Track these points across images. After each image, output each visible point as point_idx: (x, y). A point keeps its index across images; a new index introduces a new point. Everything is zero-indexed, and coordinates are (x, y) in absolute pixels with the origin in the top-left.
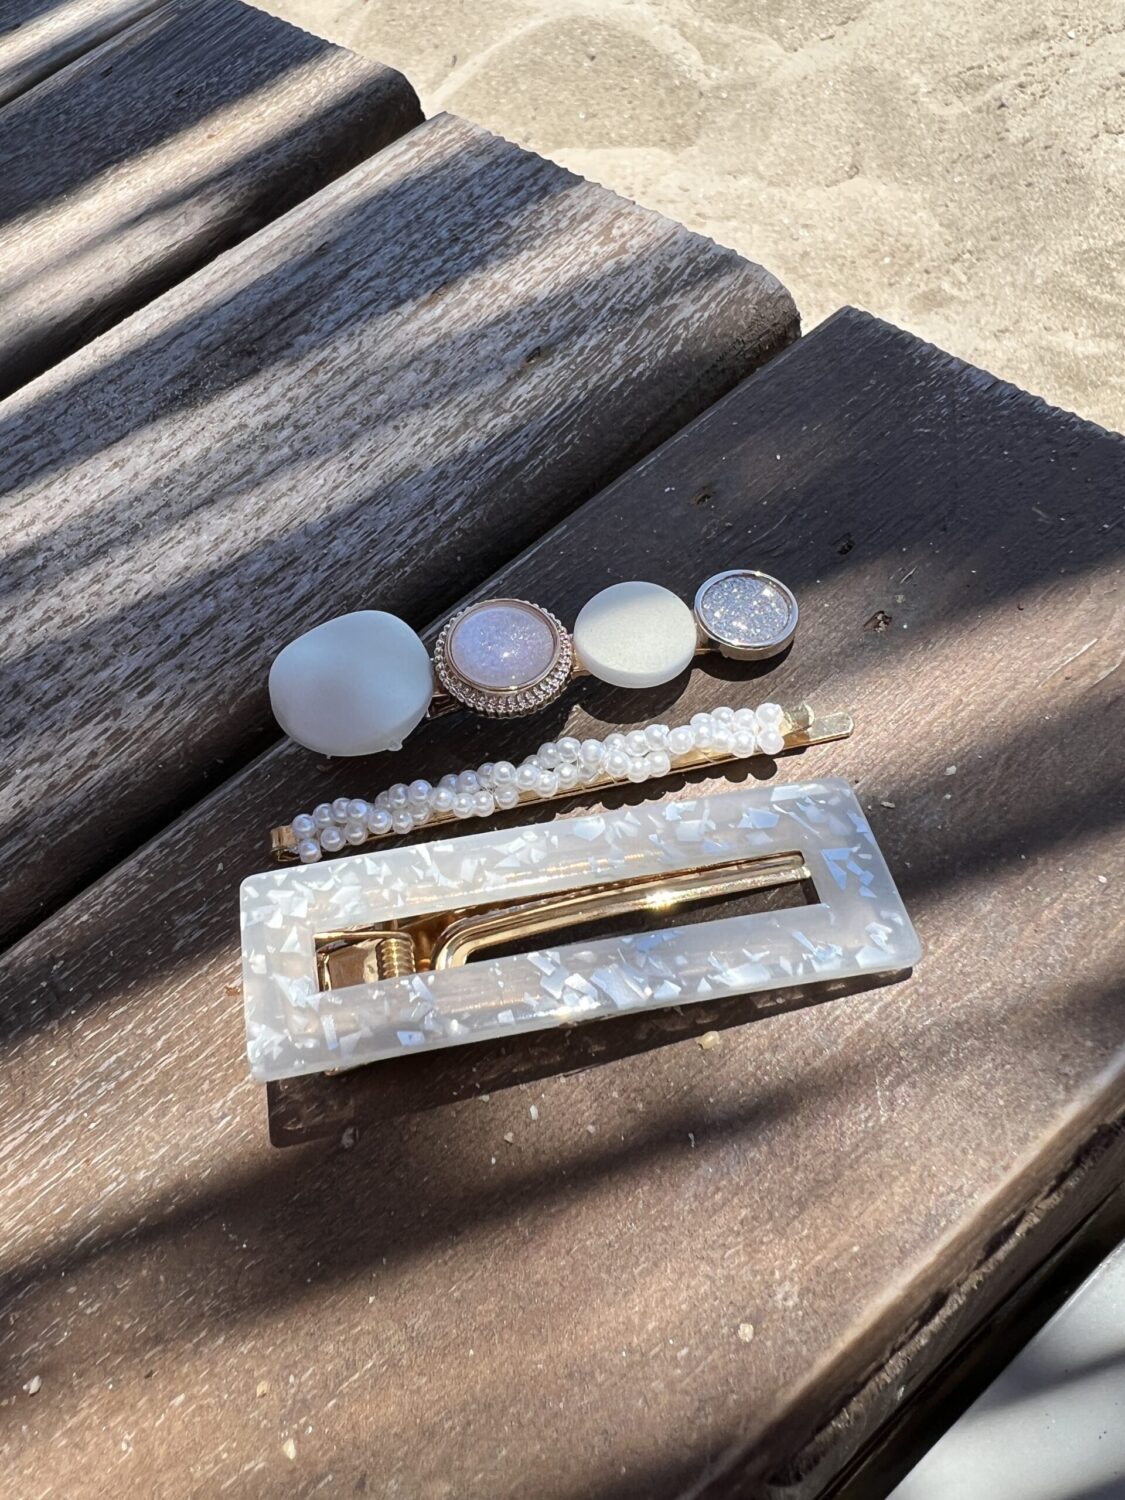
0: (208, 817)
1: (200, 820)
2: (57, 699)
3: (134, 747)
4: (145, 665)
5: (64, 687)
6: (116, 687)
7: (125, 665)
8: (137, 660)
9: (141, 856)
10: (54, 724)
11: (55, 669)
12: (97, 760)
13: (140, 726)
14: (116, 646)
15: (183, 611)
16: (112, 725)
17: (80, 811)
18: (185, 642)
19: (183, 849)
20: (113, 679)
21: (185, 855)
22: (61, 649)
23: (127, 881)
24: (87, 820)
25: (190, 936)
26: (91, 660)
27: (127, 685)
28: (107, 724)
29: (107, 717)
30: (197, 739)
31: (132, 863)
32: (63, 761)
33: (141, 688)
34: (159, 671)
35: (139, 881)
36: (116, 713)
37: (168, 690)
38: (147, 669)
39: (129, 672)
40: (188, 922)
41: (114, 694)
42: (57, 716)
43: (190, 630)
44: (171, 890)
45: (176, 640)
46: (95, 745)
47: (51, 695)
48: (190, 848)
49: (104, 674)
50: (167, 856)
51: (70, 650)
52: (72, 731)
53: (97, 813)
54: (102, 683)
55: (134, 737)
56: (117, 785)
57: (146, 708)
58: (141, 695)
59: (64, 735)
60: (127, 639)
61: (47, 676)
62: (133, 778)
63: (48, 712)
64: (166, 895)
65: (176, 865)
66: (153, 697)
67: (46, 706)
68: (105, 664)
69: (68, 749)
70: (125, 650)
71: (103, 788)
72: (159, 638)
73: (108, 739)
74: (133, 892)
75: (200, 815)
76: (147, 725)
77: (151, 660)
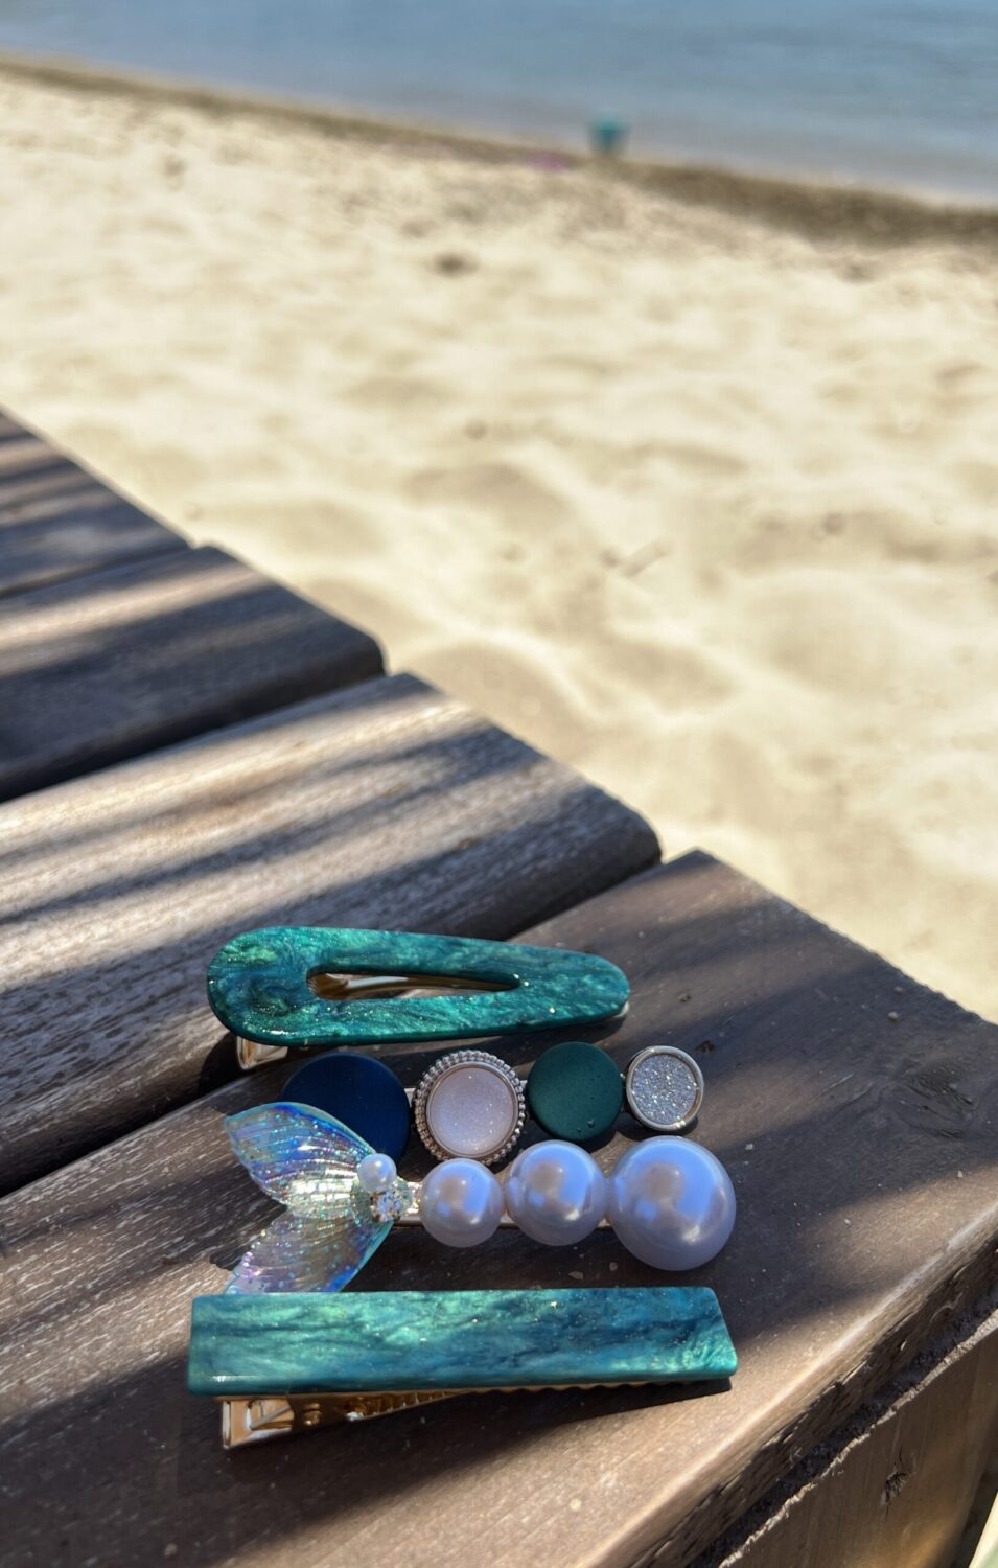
0: (158, 1133)
1: (151, 1134)
2: (30, 1031)
3: (98, 1074)
4: (114, 1016)
5: (37, 1023)
6: (87, 1027)
7: (95, 1013)
8: (107, 1011)
9: (93, 1157)
10: (25, 1049)
11: (31, 1008)
12: (63, 1080)
13: (106, 1058)
14: (89, 998)
15: (153, 979)
16: (80, 1055)
17: (41, 1118)
18: (153, 1001)
19: (135, 1154)
20: (84, 1022)
21: (134, 1159)
22: (38, 994)
23: (78, 1175)
24: (47, 1125)
25: (134, 1218)
26: (65, 1004)
27: (96, 1027)
28: (75, 1053)
29: (75, 1049)
30: (153, 1076)
31: (85, 1161)
32: (32, 1077)
33: (108, 1031)
34: (127, 1020)
35: (91, 1175)
36: (85, 1047)
37: (134, 1035)
38: (116, 1018)
39: (98, 1018)
40: (133, 1208)
41: (84, 1033)
42: (29, 1044)
43: (158, 994)
44: (119, 1184)
45: (145, 999)
46: (62, 1068)
47: (25, 1027)
48: (140, 1154)
49: (76, 1017)
50: (118, 1159)
51: (46, 996)
52: (42, 1056)
53: (57, 1121)
54: (74, 1023)
55: (100, 1066)
56: (77, 1102)
57: (112, 1045)
58: (109, 1036)
59: (35, 1058)
60: (100, 994)
61: (22, 1012)
62: (93, 1098)
63: (21, 1039)
64: (114, 1187)
65: (126, 1166)
66: (120, 1038)
67: (20, 1035)
68: (78, 1009)
69: (36, 1069)
70: (96, 1003)
71: (65, 1102)
72: (130, 995)
73: (74, 1065)
74: (85, 1183)
75: (151, 1131)
76: (111, 1059)
77: (120, 1012)
